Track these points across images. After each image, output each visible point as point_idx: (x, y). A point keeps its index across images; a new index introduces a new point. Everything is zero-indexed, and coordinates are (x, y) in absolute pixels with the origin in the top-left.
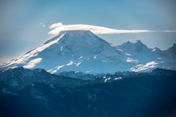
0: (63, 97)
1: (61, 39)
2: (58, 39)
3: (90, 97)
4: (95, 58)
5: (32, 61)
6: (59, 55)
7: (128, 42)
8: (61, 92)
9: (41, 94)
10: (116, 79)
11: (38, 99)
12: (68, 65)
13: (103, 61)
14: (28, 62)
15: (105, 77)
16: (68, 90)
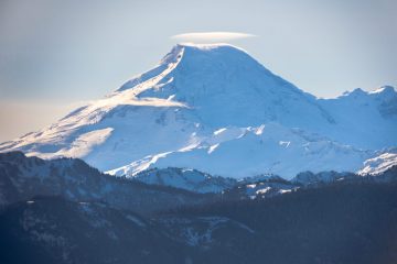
0: (115, 237)
1: (166, 78)
2: (160, 78)
3: (194, 240)
4: (259, 132)
5: (82, 137)
6: (158, 121)
7: (358, 91)
8: (110, 224)
9: (53, 227)
10: (284, 191)
11: (43, 241)
12: (182, 150)
13: (282, 143)
14: (70, 139)
15: (253, 186)
16: (134, 219)
